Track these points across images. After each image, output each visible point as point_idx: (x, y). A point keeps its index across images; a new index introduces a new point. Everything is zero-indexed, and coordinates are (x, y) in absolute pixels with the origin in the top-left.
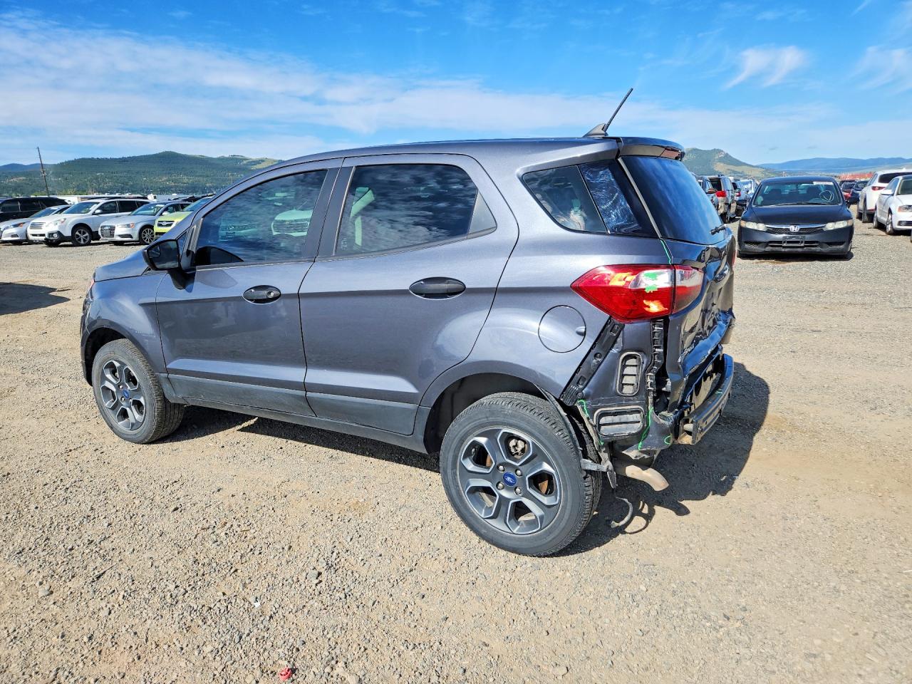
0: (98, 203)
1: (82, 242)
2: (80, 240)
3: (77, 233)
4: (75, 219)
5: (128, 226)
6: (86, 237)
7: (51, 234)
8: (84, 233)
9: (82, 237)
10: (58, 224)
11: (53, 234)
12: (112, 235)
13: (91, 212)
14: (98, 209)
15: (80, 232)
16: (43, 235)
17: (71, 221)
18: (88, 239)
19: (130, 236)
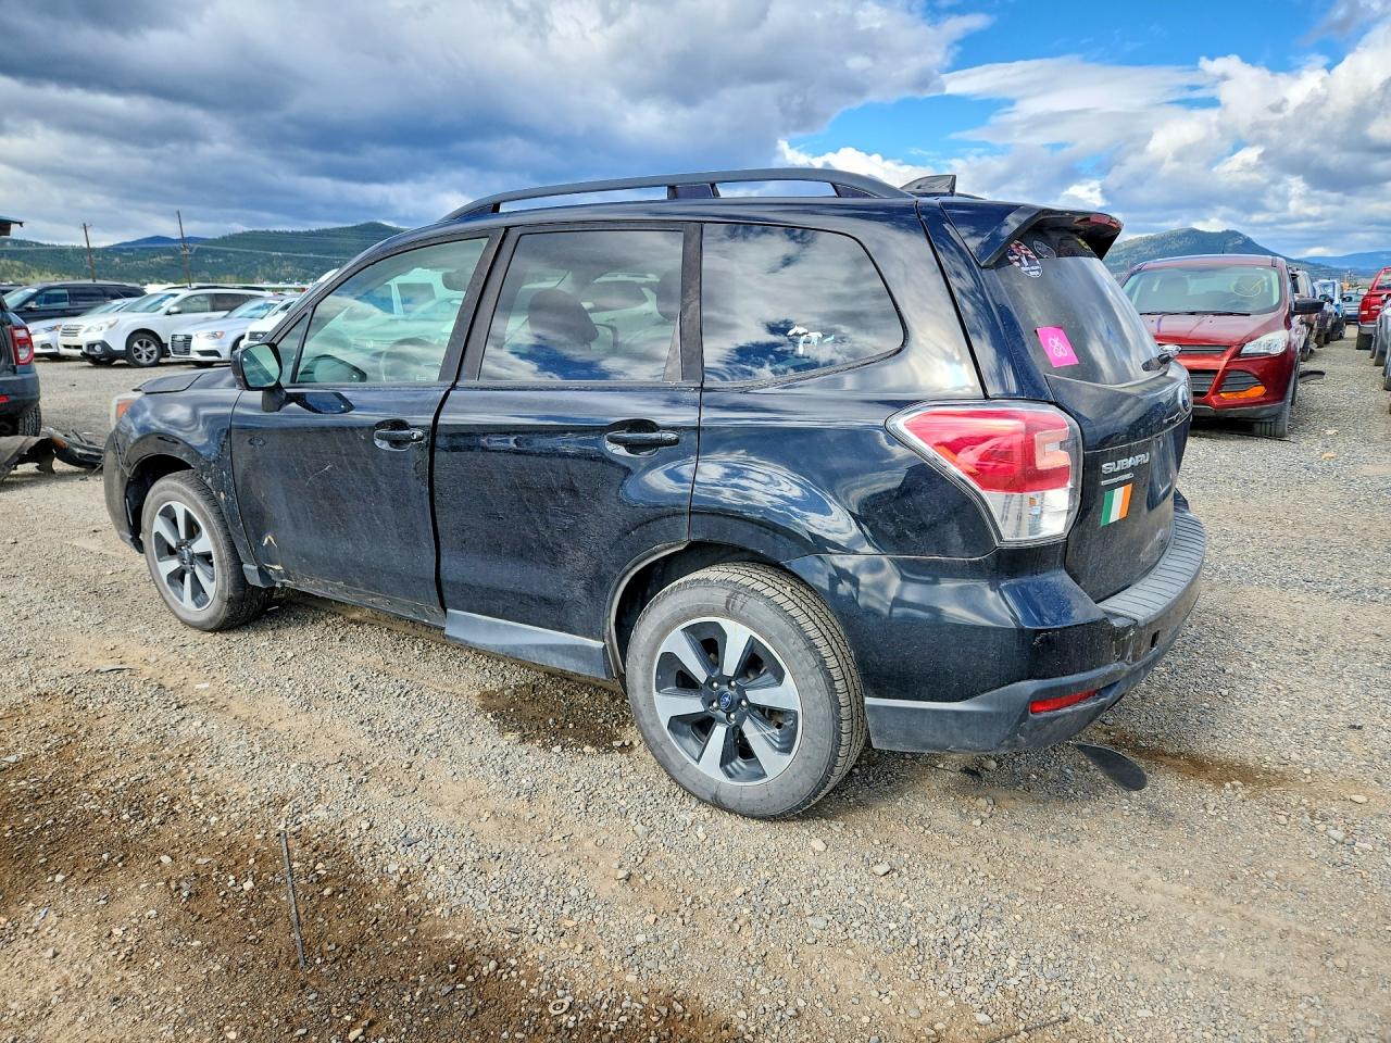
0: (175, 295)
1: (144, 360)
2: (140, 356)
3: (136, 345)
4: (135, 321)
5: (214, 335)
6: (152, 352)
7: (91, 346)
8: (148, 345)
9: (144, 352)
10: (104, 330)
11: (94, 345)
12: (187, 351)
13: (163, 311)
14: (174, 305)
15: (141, 343)
16: (79, 347)
17: (125, 325)
18: (155, 355)
19: (215, 353)
